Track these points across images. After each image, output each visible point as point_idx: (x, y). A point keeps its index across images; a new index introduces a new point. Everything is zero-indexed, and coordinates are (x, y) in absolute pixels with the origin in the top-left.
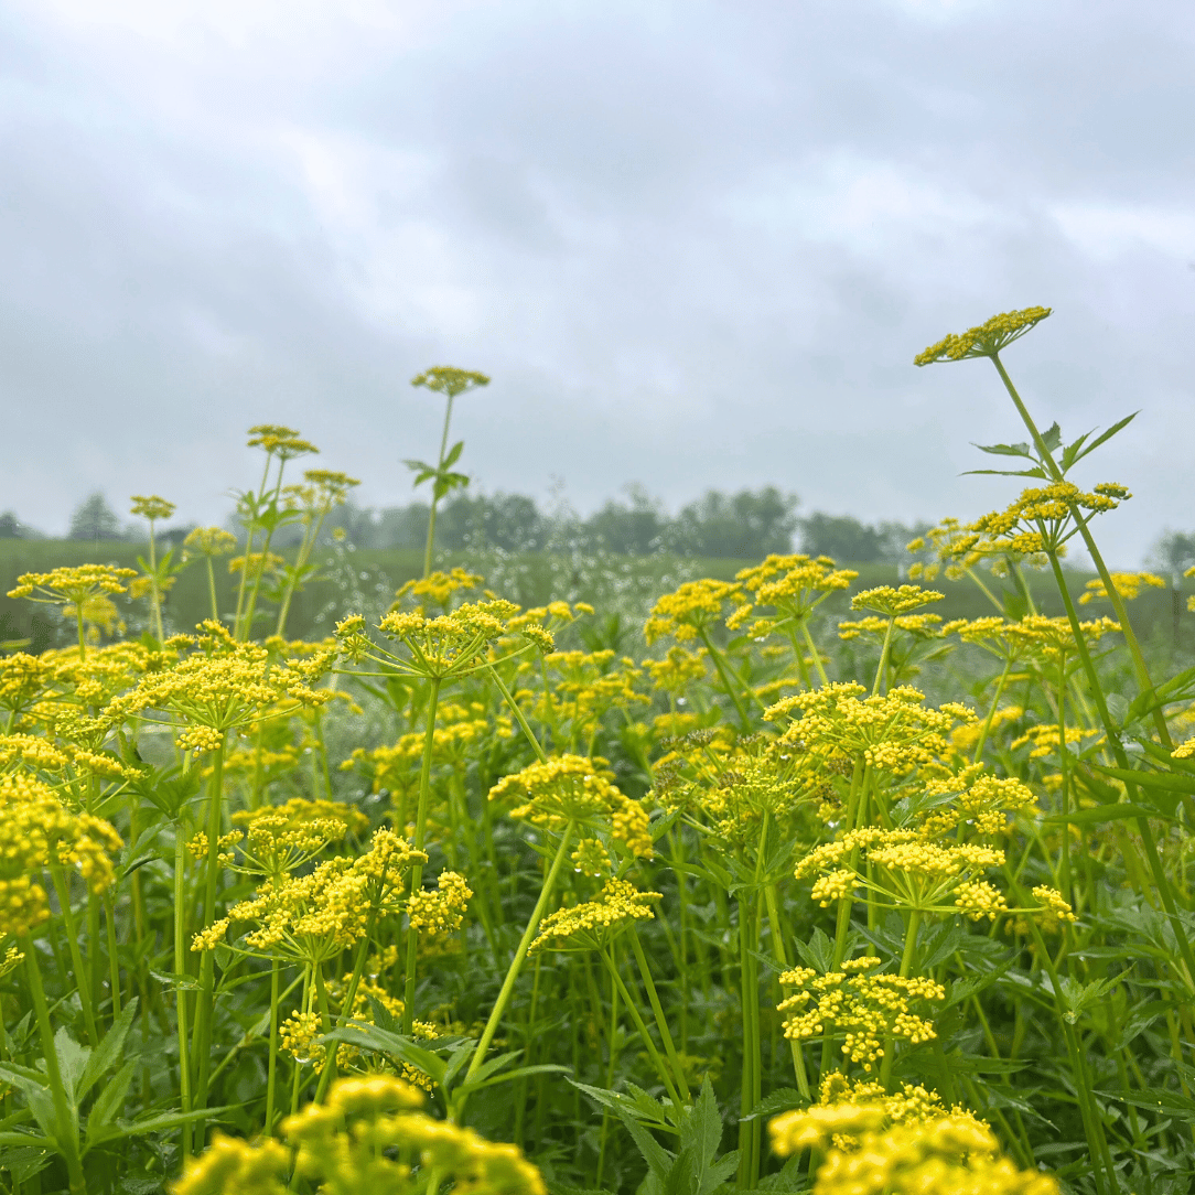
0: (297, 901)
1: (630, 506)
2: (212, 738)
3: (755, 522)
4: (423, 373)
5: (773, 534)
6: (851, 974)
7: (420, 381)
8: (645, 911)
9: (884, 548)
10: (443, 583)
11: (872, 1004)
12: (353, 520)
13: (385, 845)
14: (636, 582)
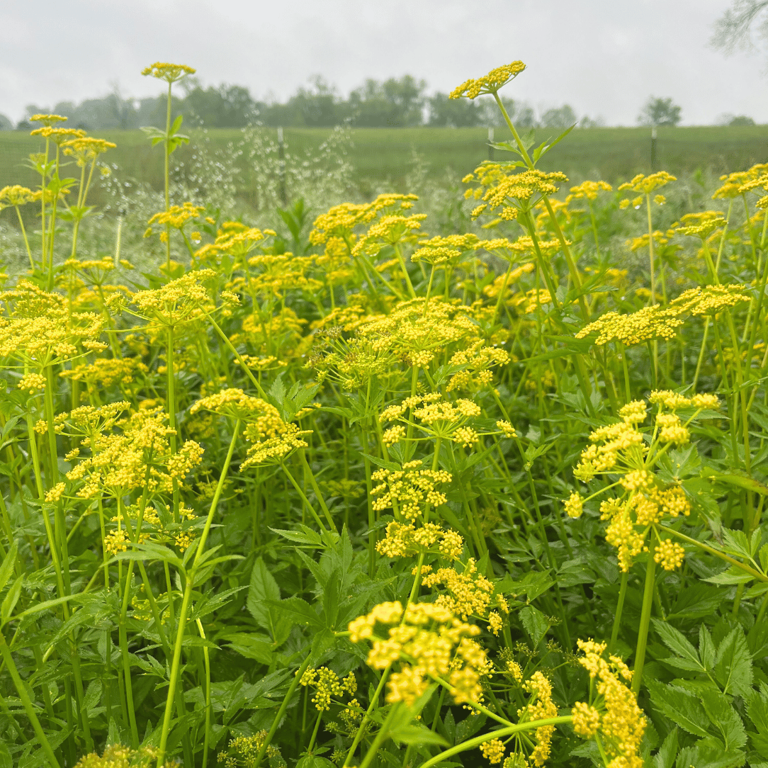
0: (105, 465)
1: (315, 92)
2: (40, 382)
3: (398, 101)
4: (149, 67)
5: (411, 108)
6: (407, 470)
7: (147, 73)
8: (302, 443)
9: (481, 117)
10: (179, 213)
11: (416, 488)
12: (120, 108)
13: (151, 432)
14: (313, 173)
